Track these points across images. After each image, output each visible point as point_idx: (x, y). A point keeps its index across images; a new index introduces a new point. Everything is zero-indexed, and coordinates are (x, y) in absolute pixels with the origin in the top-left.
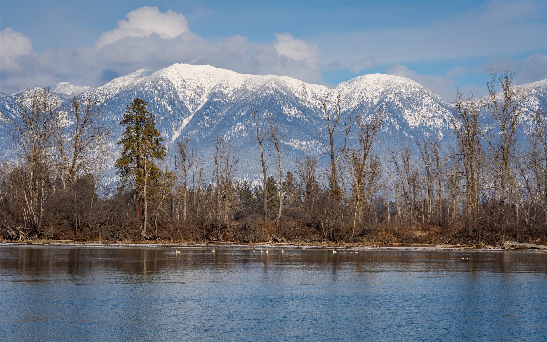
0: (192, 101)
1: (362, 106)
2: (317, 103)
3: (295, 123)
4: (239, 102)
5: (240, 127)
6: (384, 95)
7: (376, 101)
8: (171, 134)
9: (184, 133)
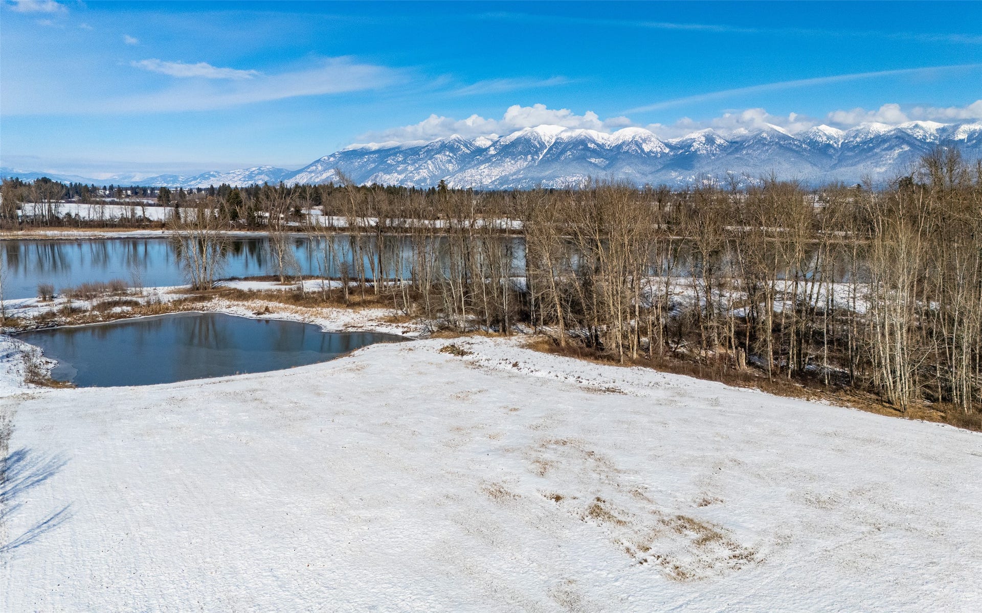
0: (548, 142)
1: (623, 143)
2: (603, 141)
3: (594, 151)
4: (569, 142)
5: (568, 153)
6: (634, 137)
7: (630, 140)
8: (539, 157)
9: (544, 156)
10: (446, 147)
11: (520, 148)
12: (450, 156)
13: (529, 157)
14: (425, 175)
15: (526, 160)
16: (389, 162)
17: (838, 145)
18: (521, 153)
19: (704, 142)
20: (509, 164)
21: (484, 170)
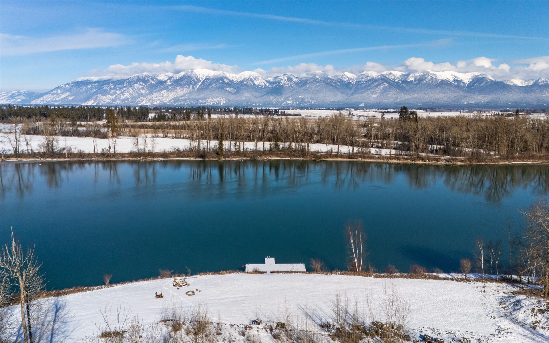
0: (201, 78)
1: (244, 80)
2: (233, 79)
3: (228, 84)
4: (213, 78)
5: (214, 85)
6: (249, 77)
7: (247, 78)
8: (196, 87)
9: (200, 86)
10: (140, 80)
11: (185, 81)
12: (143, 85)
13: (191, 87)
14: (127, 96)
15: (189, 88)
16: (104, 88)
17: (354, 83)
18: (186, 84)
19: (287, 80)
20: (179, 90)
21: (164, 94)
